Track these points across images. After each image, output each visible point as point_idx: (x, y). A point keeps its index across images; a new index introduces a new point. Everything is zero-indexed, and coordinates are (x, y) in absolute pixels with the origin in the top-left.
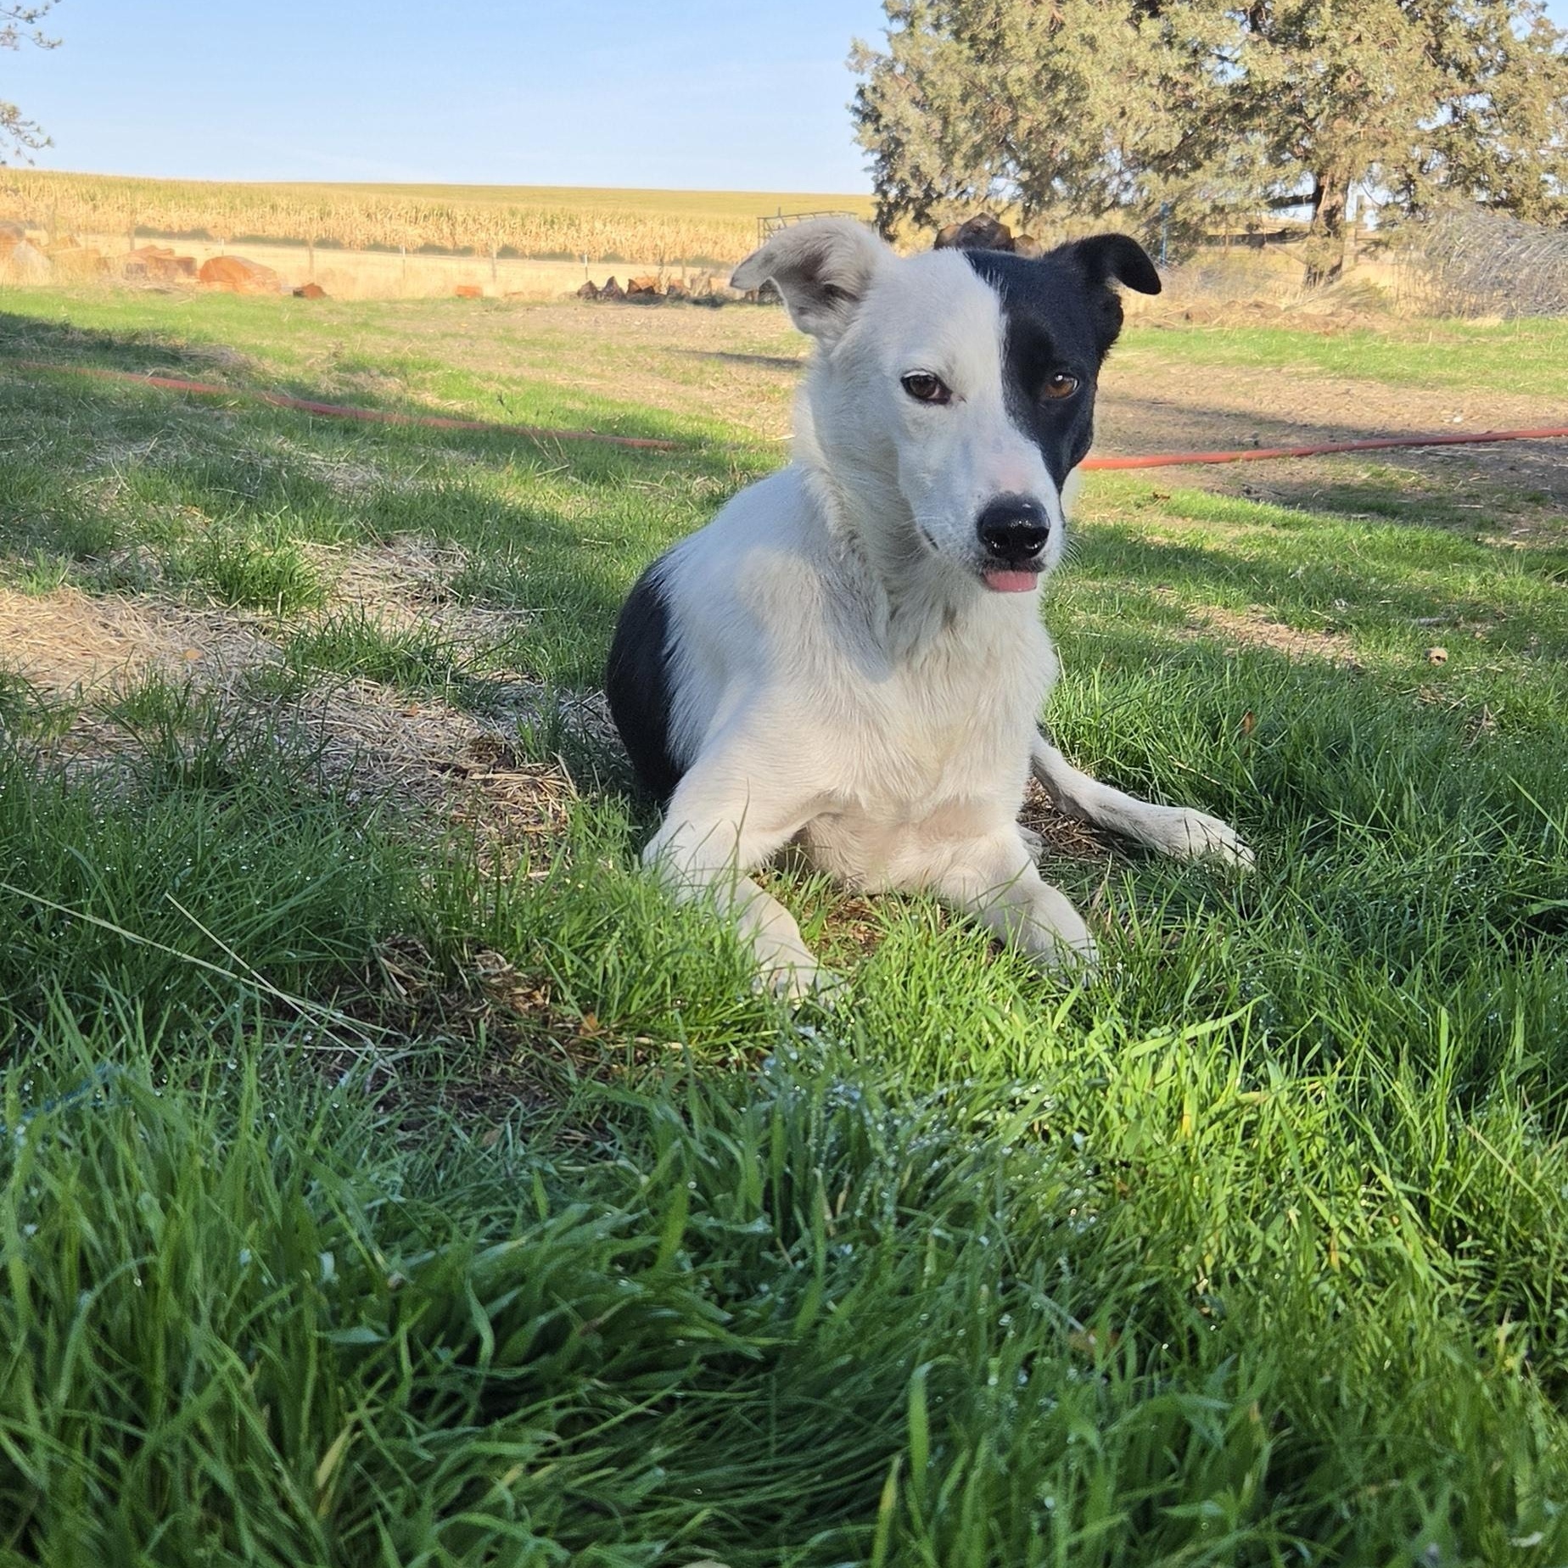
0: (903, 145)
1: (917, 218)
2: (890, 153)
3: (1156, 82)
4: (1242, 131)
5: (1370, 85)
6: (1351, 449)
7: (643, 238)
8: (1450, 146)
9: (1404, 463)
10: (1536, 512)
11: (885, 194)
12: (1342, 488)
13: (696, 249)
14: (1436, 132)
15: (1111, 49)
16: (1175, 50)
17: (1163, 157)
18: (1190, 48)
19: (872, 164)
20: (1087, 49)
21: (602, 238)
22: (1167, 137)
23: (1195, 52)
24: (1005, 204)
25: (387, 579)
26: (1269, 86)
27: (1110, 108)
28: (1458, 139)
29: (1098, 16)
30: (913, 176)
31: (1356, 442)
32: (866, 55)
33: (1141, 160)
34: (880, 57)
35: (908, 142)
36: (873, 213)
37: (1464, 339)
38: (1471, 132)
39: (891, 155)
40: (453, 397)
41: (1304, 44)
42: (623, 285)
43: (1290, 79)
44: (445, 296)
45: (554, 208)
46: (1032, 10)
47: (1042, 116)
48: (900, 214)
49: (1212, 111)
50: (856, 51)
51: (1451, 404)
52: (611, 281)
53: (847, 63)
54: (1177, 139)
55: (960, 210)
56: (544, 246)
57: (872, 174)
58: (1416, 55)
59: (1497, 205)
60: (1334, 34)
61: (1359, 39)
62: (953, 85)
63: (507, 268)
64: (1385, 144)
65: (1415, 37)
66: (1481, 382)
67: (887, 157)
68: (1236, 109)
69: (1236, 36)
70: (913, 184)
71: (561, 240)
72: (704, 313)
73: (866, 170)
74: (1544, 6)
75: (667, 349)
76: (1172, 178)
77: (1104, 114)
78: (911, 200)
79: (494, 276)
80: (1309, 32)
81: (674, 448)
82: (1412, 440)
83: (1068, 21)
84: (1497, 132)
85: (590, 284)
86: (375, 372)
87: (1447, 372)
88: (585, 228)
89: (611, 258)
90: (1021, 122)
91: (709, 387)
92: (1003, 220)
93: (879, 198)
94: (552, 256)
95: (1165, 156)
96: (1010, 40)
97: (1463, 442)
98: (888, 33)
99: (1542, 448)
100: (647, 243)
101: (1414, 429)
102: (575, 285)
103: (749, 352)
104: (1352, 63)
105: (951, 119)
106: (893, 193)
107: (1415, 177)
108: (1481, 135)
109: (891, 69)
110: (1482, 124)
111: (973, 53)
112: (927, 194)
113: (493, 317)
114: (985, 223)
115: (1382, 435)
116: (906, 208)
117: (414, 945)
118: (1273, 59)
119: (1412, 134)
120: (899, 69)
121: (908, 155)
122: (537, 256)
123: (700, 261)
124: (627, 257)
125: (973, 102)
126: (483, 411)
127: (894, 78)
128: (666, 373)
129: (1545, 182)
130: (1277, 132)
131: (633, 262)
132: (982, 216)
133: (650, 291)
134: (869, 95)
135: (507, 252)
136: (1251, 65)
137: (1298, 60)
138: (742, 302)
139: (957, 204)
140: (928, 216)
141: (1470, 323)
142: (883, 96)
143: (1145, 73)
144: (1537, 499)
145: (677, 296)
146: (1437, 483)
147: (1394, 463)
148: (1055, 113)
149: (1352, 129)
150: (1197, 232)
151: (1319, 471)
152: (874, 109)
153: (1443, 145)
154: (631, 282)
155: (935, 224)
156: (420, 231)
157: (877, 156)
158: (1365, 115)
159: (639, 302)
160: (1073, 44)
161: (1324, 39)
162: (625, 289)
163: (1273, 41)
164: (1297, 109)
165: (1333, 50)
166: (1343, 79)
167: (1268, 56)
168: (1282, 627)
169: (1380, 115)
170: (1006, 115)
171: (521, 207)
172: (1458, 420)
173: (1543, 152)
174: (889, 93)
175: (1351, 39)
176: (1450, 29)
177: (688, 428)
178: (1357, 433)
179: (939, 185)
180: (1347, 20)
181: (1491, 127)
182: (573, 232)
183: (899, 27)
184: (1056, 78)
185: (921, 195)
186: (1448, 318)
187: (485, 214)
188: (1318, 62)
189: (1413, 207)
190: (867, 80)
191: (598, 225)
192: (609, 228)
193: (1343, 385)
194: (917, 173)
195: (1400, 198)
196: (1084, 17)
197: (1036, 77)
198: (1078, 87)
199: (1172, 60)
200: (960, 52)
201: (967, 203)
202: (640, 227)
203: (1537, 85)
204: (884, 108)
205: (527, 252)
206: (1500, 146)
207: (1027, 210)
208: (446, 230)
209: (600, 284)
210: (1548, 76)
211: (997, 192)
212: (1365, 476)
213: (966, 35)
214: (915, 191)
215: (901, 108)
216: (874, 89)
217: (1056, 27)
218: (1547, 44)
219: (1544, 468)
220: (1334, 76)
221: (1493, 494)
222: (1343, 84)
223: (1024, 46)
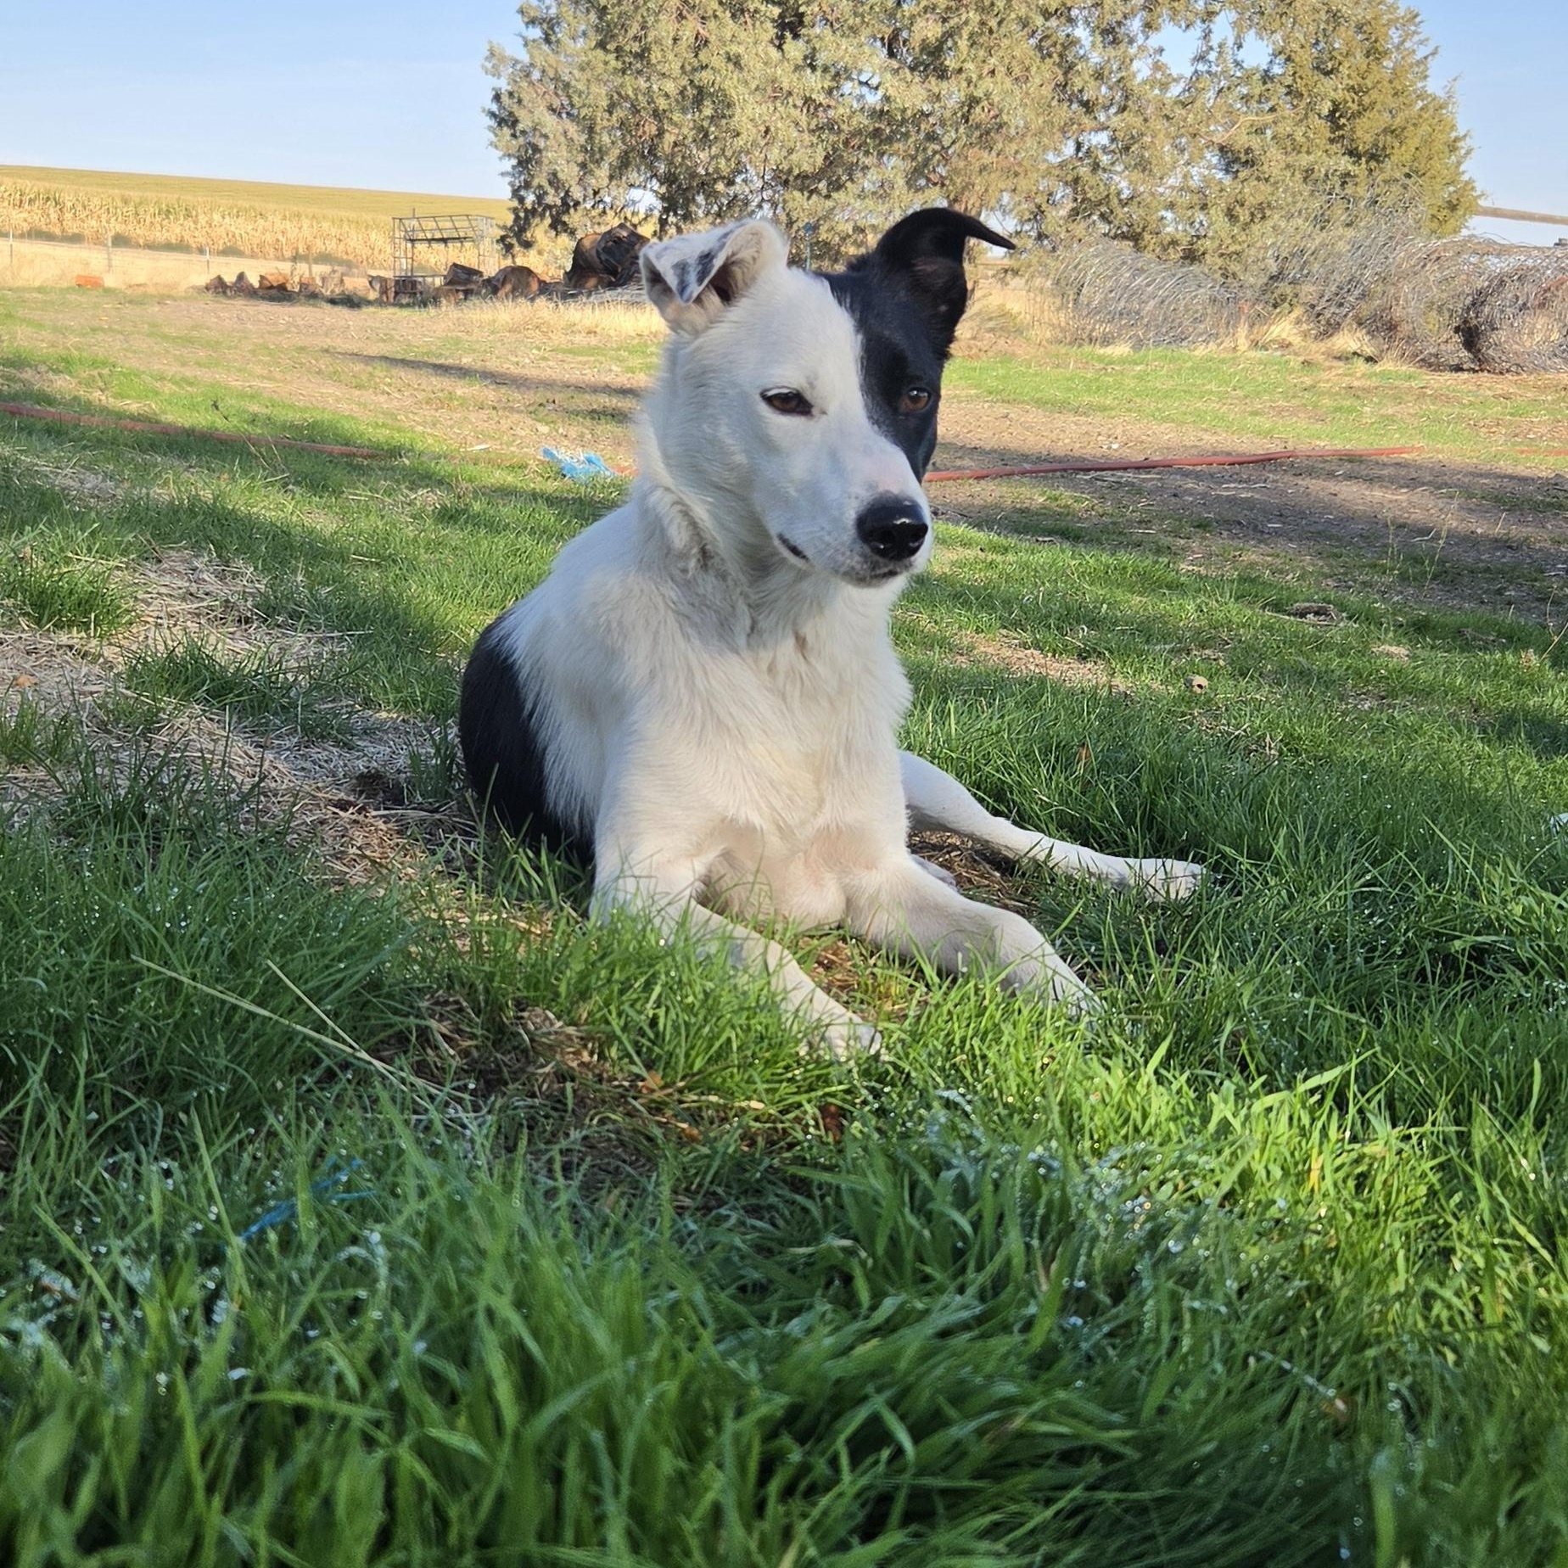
0: (540, 151)
1: (553, 226)
2: (527, 160)
3: (800, 103)
4: (881, 154)
5: (1005, 118)
6: (1023, 473)
7: (265, 230)
8: (1076, 180)
9: (1075, 488)
10: (1204, 538)
11: (521, 200)
12: (1022, 511)
13: (319, 246)
14: (1062, 165)
15: (756, 70)
16: (819, 73)
17: (803, 177)
18: (833, 71)
19: (509, 169)
20: (731, 67)
21: (221, 231)
22: (809, 159)
23: (837, 74)
24: (642, 216)
25: (184, 599)
26: (909, 113)
27: (756, 126)
28: (1084, 171)
29: (743, 35)
30: (551, 183)
31: (1027, 466)
32: (503, 59)
33: (784, 179)
34: (517, 62)
35: (546, 148)
36: (509, 219)
37: (1099, 366)
38: (1096, 167)
39: (528, 161)
40: (128, 397)
41: (942, 74)
42: (255, 281)
43: (926, 108)
44: (65, 285)
45: (169, 198)
46: (677, 25)
47: (688, 131)
48: (537, 220)
49: (854, 134)
50: (492, 54)
51: (1104, 430)
52: (241, 277)
53: (483, 67)
54: (820, 161)
55: (597, 219)
56: (160, 236)
57: (508, 179)
58: (1047, 91)
59: (1115, 237)
60: (969, 66)
61: (993, 72)
62: (600, 95)
63: (122, 257)
64: (1016, 174)
65: (1045, 74)
66: (1129, 410)
67: (524, 163)
68: (877, 133)
69: (873, 62)
70: (551, 191)
71: (178, 231)
72: (343, 312)
73: (503, 174)
74: (1161, 50)
75: (327, 351)
76: (814, 197)
77: (749, 133)
78: (549, 207)
79: (110, 266)
80: (947, 63)
81: (372, 457)
82: (1079, 465)
83: (712, 39)
84: (1119, 168)
85: (219, 278)
86: (43, 368)
87: (1096, 399)
88: (203, 220)
89: (230, 251)
90: (667, 135)
91: (383, 392)
92: (641, 231)
93: (515, 203)
94: (168, 247)
95: (806, 177)
96: (655, 55)
97: (1125, 469)
98: (524, 38)
99: (1198, 476)
100: (269, 237)
101: (1077, 454)
102: (203, 279)
103: (410, 356)
104: (988, 95)
105: (598, 129)
106: (530, 198)
107: (1044, 207)
108: (1104, 170)
109: (528, 75)
110: (1105, 159)
111: (620, 65)
112: (565, 203)
113: (128, 310)
114: (625, 234)
115: (1049, 459)
116: (542, 216)
117: (457, 1002)
118: (913, 88)
119: (1043, 167)
120: (536, 75)
121: (546, 161)
122: (151, 246)
123: (324, 258)
124: (248, 252)
125: (619, 113)
126: (164, 412)
127: (531, 83)
128: (335, 377)
129: (1163, 218)
130: (914, 158)
131: (253, 256)
132: (621, 226)
133: (282, 288)
134: (505, 99)
135: (120, 241)
136: (891, 92)
137: (936, 90)
138: (379, 303)
139: (594, 213)
140: (564, 224)
141: (1102, 351)
142: (520, 101)
143: (790, 94)
144: (1203, 525)
145: (310, 295)
146: (1109, 507)
147: (1067, 487)
148: (701, 129)
149: (987, 158)
150: (838, 252)
151: (996, 494)
152: (511, 114)
153: (1069, 178)
154: (262, 277)
155: (572, 233)
156: (25, 215)
157: (514, 162)
158: (1000, 146)
159: (272, 299)
160: (718, 62)
161: (960, 71)
162: (256, 285)
163: (912, 69)
164: (932, 137)
165: (969, 82)
166: (978, 110)
167: (909, 84)
168: (1037, 653)
169: (1014, 147)
170: (651, 129)
171: (135, 195)
172: (1115, 446)
173: (1161, 190)
174: (526, 98)
175: (985, 72)
176: (1079, 67)
177: (381, 435)
178: (1025, 457)
179: (577, 193)
180: (982, 53)
181: (1113, 164)
182: (189, 223)
183: (536, 33)
184: (701, 95)
185: (559, 202)
186: (1080, 346)
187: (96, 201)
188: (953, 93)
189: (1041, 236)
190: (504, 85)
191: (217, 217)
192: (227, 219)
193: (1001, 409)
194: (554, 180)
195: (1027, 227)
196: (729, 36)
197: (681, 93)
198: (725, 105)
199: (814, 83)
200: (606, 63)
201: (604, 212)
202: (261, 221)
203: (1159, 125)
204: (521, 114)
205: (141, 242)
206: (1122, 185)
207: (663, 223)
208: (54, 216)
209: (230, 278)
210: (1167, 118)
211: (634, 203)
212: (1041, 500)
213: (611, 47)
214: (553, 198)
215: (536, 114)
216: (511, 94)
217: (701, 43)
218: (1164, 87)
219: (1204, 495)
220: (970, 107)
221: (1163, 520)
222: (978, 114)
223: (670, 61)
